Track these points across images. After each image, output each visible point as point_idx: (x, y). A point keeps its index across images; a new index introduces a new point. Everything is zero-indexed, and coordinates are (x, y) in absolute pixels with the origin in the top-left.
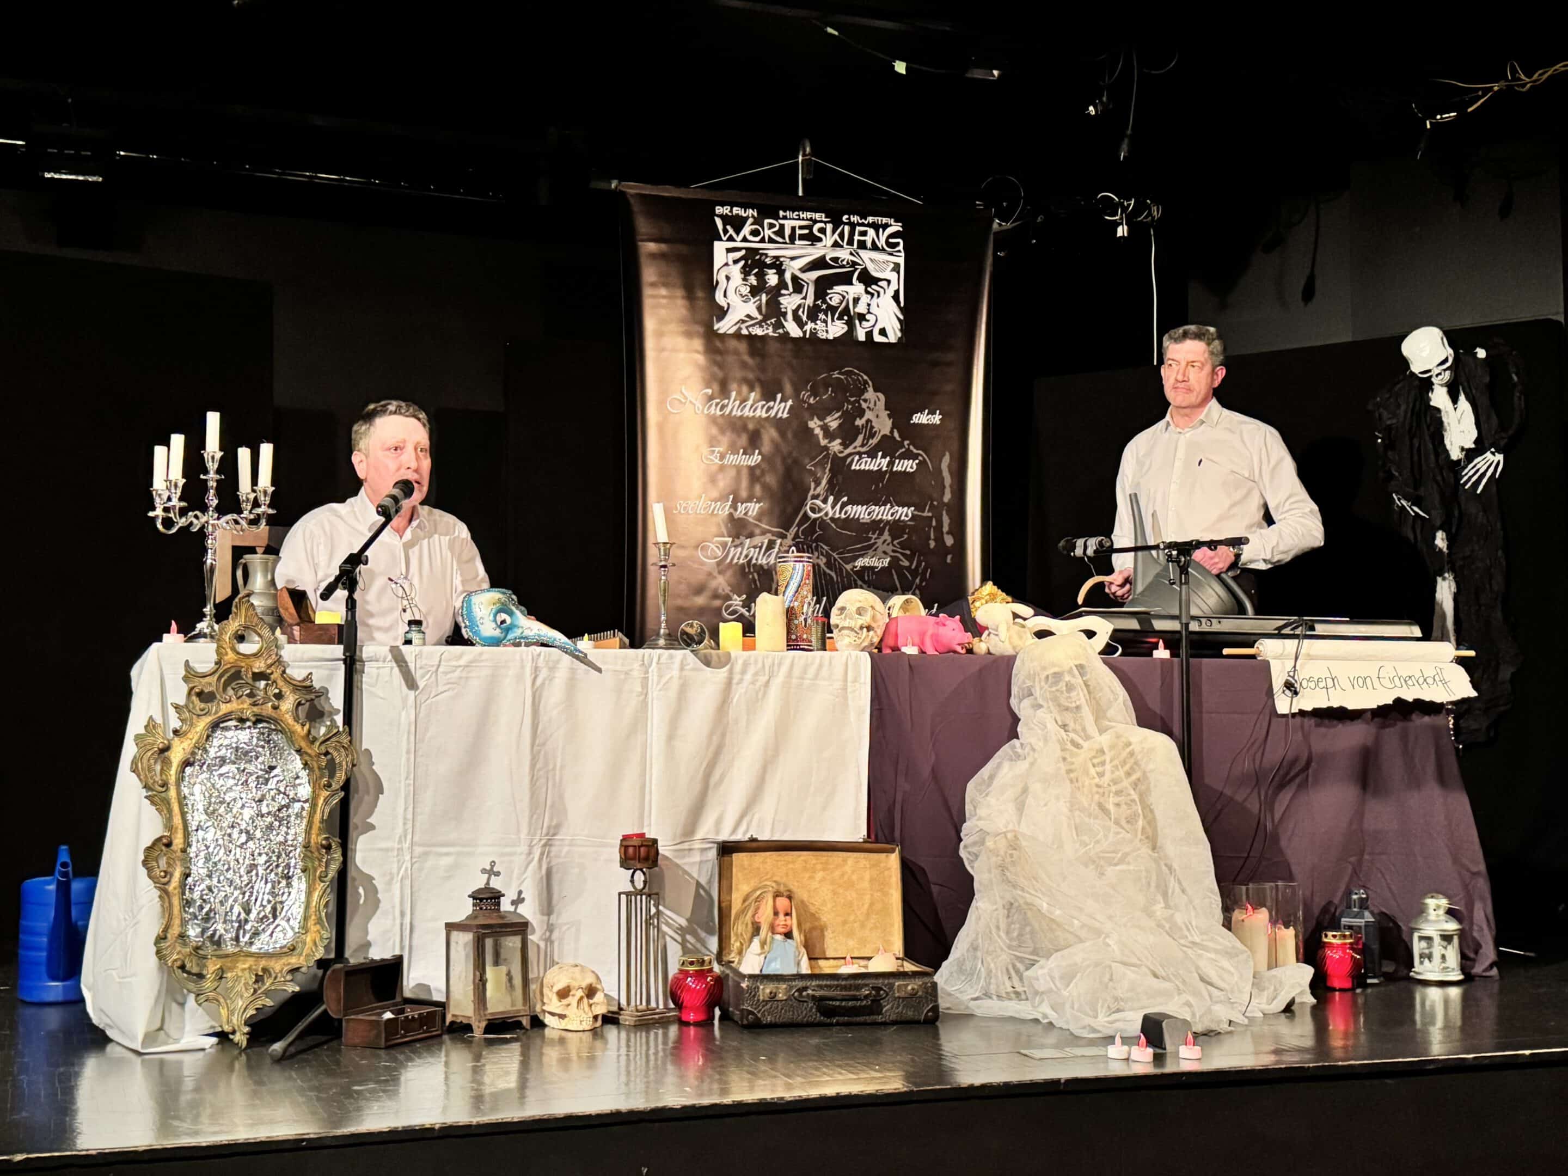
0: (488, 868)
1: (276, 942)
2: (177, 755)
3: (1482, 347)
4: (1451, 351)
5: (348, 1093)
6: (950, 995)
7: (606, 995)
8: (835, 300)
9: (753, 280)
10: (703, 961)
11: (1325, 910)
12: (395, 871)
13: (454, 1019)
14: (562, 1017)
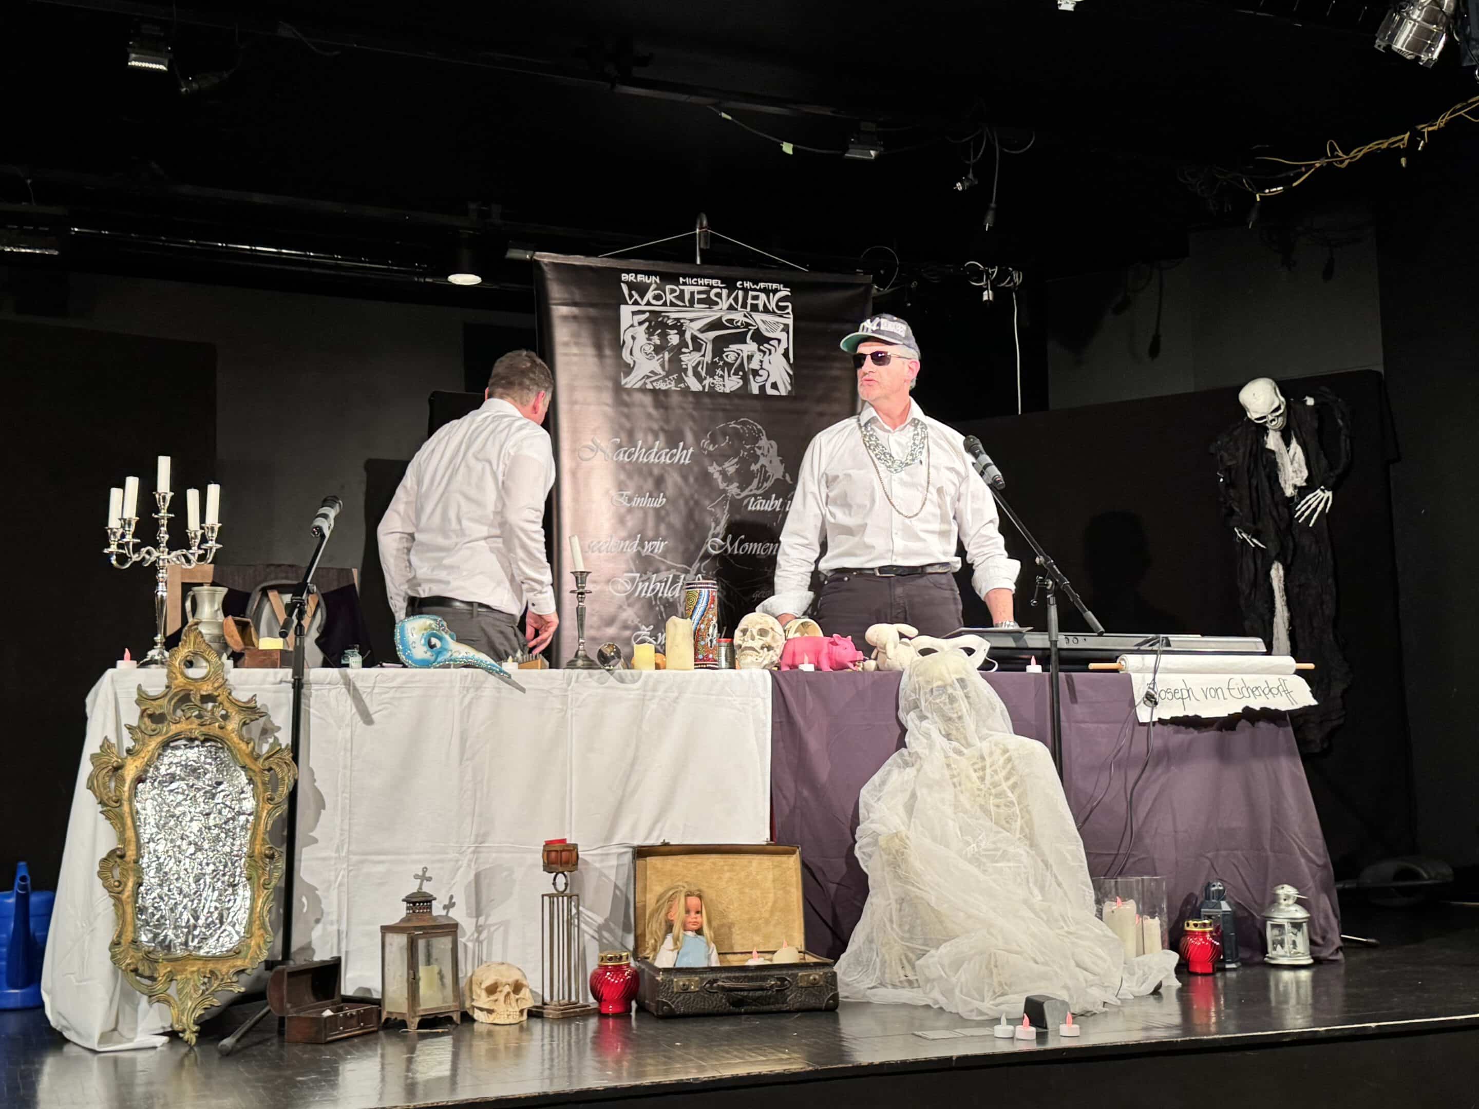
0: (420, 873)
1: (223, 946)
2: (130, 772)
3: (1310, 396)
4: (1282, 399)
5: (291, 1083)
6: (848, 985)
7: (531, 991)
8: (731, 358)
9: (656, 340)
10: (621, 957)
11: (1187, 901)
12: (333, 878)
13: (389, 1016)
14: (490, 1011)
